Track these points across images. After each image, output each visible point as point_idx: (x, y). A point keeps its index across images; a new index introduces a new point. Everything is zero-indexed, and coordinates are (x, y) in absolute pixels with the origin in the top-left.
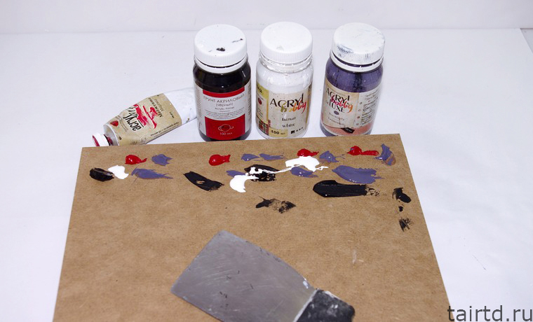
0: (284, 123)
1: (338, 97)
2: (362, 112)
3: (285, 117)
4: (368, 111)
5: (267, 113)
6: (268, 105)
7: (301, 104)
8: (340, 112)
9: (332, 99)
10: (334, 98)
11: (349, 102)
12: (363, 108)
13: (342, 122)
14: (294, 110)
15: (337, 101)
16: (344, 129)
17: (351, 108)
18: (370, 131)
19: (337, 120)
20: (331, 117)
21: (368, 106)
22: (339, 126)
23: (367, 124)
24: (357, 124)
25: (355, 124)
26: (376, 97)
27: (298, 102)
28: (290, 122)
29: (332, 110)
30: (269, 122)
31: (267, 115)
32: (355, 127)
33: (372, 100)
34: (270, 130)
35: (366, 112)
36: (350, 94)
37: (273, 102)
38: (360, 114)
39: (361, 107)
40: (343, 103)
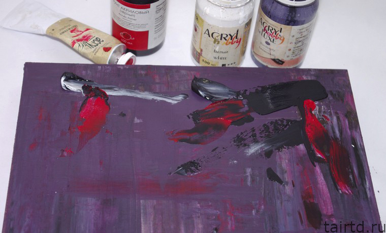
0: (216, 55)
1: (270, 28)
2: (293, 45)
3: (217, 49)
4: (300, 44)
5: (201, 41)
6: (202, 34)
7: (235, 40)
8: (271, 43)
9: (265, 30)
10: (267, 28)
11: (282, 34)
12: (295, 41)
13: (272, 52)
14: (227, 44)
15: (269, 32)
16: (274, 60)
17: (283, 40)
18: (300, 65)
19: (268, 50)
20: (262, 47)
21: (301, 39)
22: (269, 57)
23: (298, 56)
24: (288, 57)
25: (286, 56)
26: (310, 31)
27: (232, 37)
28: (222, 55)
29: (264, 41)
30: (201, 50)
31: (200, 44)
32: (285, 59)
33: (304, 34)
34: (201, 58)
35: (298, 45)
36: (283, 26)
37: (207, 32)
38: (292, 46)
39: (294, 40)
40: (275, 35)
